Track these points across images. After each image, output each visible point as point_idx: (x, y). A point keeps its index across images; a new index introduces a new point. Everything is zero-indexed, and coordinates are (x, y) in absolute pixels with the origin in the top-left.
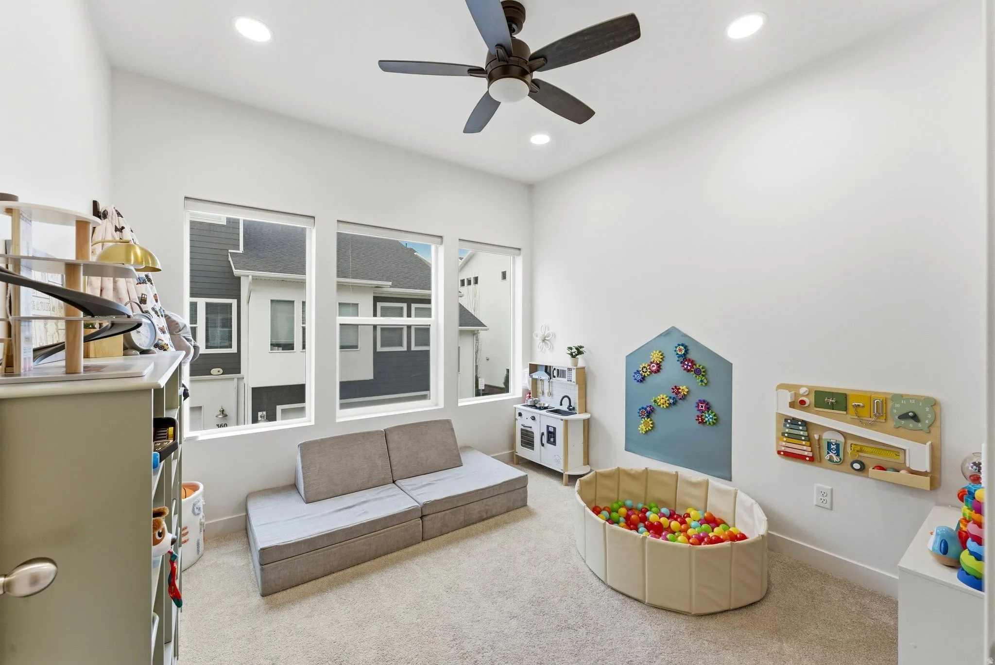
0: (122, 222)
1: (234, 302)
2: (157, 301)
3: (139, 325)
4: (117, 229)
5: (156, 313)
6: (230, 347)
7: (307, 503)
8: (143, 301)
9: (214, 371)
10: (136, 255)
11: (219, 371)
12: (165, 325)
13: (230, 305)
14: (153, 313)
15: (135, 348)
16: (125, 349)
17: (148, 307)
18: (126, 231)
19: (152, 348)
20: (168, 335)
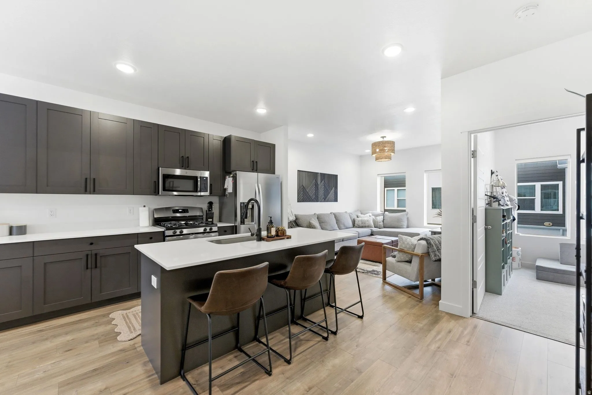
0: (498, 174)
1: (560, 183)
2: (506, 193)
3: (501, 200)
4: (496, 176)
5: (506, 196)
6: (558, 210)
7: (561, 264)
8: (503, 193)
9: (546, 223)
10: (501, 184)
11: (549, 224)
12: (509, 200)
13: (558, 185)
14: (505, 196)
15: (500, 205)
16: (498, 205)
17: (504, 195)
18: (499, 176)
19: (505, 205)
20: (509, 202)
